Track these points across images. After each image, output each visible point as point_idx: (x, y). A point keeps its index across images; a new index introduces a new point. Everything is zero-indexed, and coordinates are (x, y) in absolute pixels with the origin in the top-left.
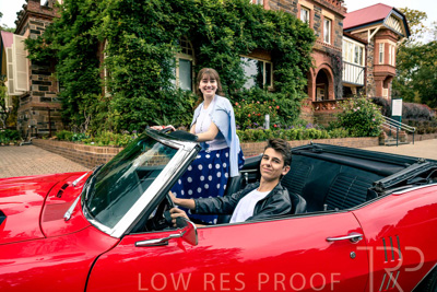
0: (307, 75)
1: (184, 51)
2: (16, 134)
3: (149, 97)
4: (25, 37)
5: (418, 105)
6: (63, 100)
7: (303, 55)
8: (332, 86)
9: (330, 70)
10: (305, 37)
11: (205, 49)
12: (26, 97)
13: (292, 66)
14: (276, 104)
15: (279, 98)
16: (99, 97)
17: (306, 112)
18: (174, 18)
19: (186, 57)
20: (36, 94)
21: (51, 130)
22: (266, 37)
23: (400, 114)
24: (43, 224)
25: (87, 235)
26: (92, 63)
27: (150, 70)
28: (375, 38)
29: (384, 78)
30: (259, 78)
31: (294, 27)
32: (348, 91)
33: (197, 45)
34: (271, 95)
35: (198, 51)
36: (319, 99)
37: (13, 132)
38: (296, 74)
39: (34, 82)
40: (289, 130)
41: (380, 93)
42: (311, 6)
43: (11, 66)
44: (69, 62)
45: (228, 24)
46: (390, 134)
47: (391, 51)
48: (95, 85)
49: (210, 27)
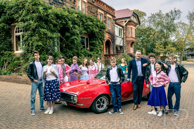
0: (103, 44)
5: (145, 56)
7: (101, 35)
8: (111, 47)
9: (111, 40)
10: (103, 28)
11: (68, 34)
13: (98, 40)
18: (57, 22)
22: (89, 28)
26: (8, 36)
28: (126, 25)
29: (131, 43)
31: (99, 24)
32: (119, 50)
34: (91, 53)
38: (99, 43)
41: (130, 51)
42: (103, 13)
45: (77, 24)
47: (134, 31)
48: (10, 47)
49: (71, 26)
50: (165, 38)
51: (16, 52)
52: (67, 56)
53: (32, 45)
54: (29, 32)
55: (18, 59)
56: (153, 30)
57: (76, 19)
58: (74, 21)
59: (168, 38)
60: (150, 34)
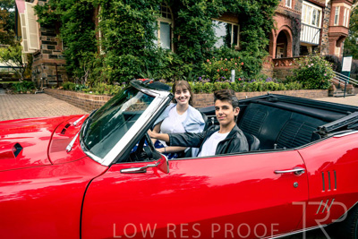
0: (269, 36)
1: (164, 15)
2: (31, 85)
3: (135, 55)
4: (34, 4)
6: (67, 57)
7: (266, 18)
8: (290, 45)
9: (289, 31)
10: (268, 3)
11: (182, 14)
12: (37, 54)
13: (256, 28)
14: (241, 61)
15: (244, 56)
16: (96, 55)
17: (267, 68)
19: (166, 20)
20: (45, 52)
21: (58, 81)
22: (235, 2)
23: (349, 70)
24: (50, 154)
25: (84, 163)
26: (89, 26)
27: (136, 32)
28: (331, 3)
29: (337, 38)
30: (227, 39)
32: (304, 49)
33: (175, 10)
34: (237, 53)
35: (176, 16)
36: (279, 56)
37: (29, 83)
38: (259, 35)
39: (44, 42)
40: (251, 83)
41: (333, 51)
43: (24, 29)
44: (70, 25)
46: (339, 87)
47: (346, 14)
48: (92, 45)
52: (184, 60)
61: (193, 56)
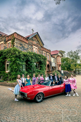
5: (66, 71)
7: (45, 62)
8: (50, 68)
9: (49, 64)
10: (45, 59)
11: (29, 63)
13: (43, 65)
17: (46, 73)
23: (63, 73)
28: (57, 57)
34: (40, 71)
42: (45, 52)
45: (33, 58)
47: (60, 60)
48: (4, 69)
49: (31, 59)
50: (75, 62)
51: (7, 71)
52: (29, 73)
53: (13, 68)
54: (12, 63)
55: (7, 74)
56: (69, 59)
57: (33, 56)
58: (32, 57)
59: (76, 62)
60: (68, 61)
61: (31, 72)
